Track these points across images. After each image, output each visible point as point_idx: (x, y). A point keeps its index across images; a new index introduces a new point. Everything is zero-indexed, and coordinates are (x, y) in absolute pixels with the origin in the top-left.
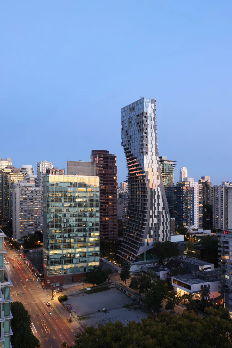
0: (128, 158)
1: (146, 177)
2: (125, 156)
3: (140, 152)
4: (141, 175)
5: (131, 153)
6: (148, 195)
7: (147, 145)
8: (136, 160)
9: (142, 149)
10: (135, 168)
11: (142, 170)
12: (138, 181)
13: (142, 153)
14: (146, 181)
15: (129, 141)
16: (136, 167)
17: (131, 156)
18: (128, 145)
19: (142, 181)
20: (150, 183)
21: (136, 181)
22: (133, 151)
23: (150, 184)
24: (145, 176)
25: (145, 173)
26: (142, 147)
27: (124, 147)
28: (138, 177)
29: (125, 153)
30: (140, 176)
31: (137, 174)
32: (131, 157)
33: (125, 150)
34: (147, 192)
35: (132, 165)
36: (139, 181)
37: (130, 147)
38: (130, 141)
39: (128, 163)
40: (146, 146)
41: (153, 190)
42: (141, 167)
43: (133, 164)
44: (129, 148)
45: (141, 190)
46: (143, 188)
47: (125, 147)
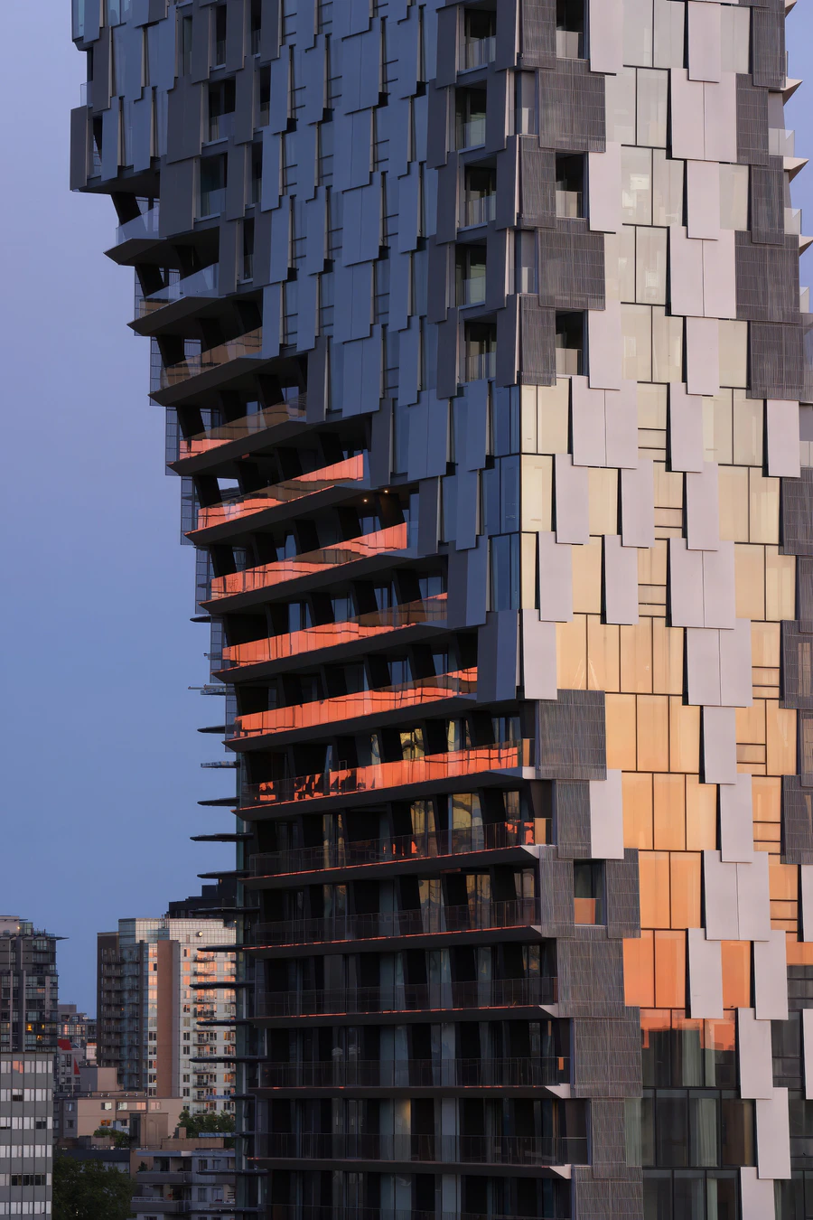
0: (206, 445)
1: (548, 813)
2: (158, 397)
3: (430, 320)
4: (456, 763)
5: (265, 344)
6: (601, 1162)
7: (572, 172)
8: (351, 469)
9: (473, 251)
10: (344, 632)
11: (472, 675)
12: (410, 900)
13: (484, 328)
14: (555, 884)
15: (222, 96)
16: (365, 608)
17: (271, 398)
18: (213, 171)
19: (480, 887)
20: (634, 927)
21: (366, 893)
22: (306, 286)
23: (634, 952)
24: (539, 797)
25: (529, 730)
26: (472, 212)
27: (127, 211)
28: (398, 803)
29: (139, 327)
30: (439, 795)
31: (392, 753)
32: (256, 420)
33: (150, 281)
34: (581, 1104)
35: (286, 570)
36: (429, 893)
37: (248, 225)
38: (247, 90)
39: (197, 539)
40: (564, 203)
41: (690, 1077)
42: (457, 604)
43: (308, 545)
44: (231, 241)
45: (468, 1070)
46: (495, 1026)
47: (150, 223)
